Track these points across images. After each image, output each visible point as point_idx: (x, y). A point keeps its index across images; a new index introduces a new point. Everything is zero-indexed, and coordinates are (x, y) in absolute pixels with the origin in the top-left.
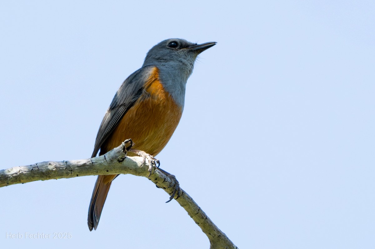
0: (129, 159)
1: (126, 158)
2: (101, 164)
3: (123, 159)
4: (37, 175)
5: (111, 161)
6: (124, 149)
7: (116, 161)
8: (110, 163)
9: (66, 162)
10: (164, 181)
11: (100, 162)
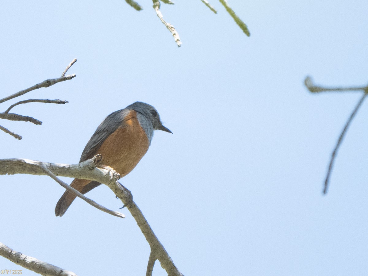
0: (98, 169)
1: (95, 168)
2: (76, 169)
3: (93, 168)
4: (28, 169)
5: (84, 168)
6: (95, 160)
7: (87, 169)
8: (82, 169)
9: (50, 164)
10: (122, 192)
11: (76, 167)
